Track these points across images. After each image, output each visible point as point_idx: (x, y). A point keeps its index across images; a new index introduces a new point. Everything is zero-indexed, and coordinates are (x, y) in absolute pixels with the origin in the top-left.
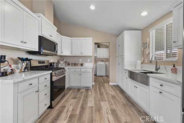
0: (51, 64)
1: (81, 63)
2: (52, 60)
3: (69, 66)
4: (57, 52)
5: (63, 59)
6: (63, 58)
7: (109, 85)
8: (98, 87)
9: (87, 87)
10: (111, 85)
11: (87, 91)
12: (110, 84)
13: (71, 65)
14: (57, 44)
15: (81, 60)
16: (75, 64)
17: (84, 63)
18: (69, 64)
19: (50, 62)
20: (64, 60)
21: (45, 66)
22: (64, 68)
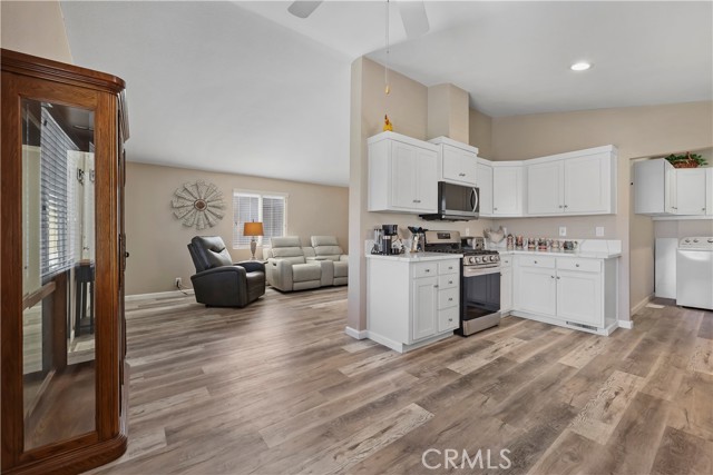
0: (464, 241)
1: (564, 240)
2: (466, 230)
3: (519, 248)
4: (477, 210)
5: (501, 228)
6: (499, 224)
9: (584, 326)
11: (578, 339)
13: (526, 247)
14: (478, 190)
15: (565, 229)
16: (540, 244)
17: (579, 241)
18: (519, 244)
19: (462, 235)
20: (505, 229)
21: (450, 244)
22: (496, 253)
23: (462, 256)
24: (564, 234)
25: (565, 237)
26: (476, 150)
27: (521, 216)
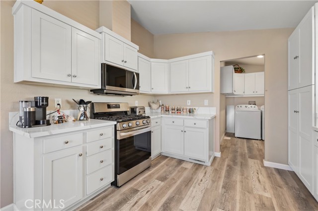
1: (189, 108)
3: (167, 113)
4: (138, 88)
5: (158, 101)
6: (157, 98)
7: (263, 166)
8: (228, 166)
9: (198, 161)
10: (267, 168)
11: (197, 169)
12: (267, 163)
13: (171, 112)
14: (138, 75)
15: (190, 101)
16: (177, 110)
17: (196, 108)
18: (167, 110)
19: (133, 105)
20: (160, 101)
22: (148, 117)
23: (115, 123)
24: (189, 104)
25: (189, 106)
26: (137, 47)
27: (167, 93)
